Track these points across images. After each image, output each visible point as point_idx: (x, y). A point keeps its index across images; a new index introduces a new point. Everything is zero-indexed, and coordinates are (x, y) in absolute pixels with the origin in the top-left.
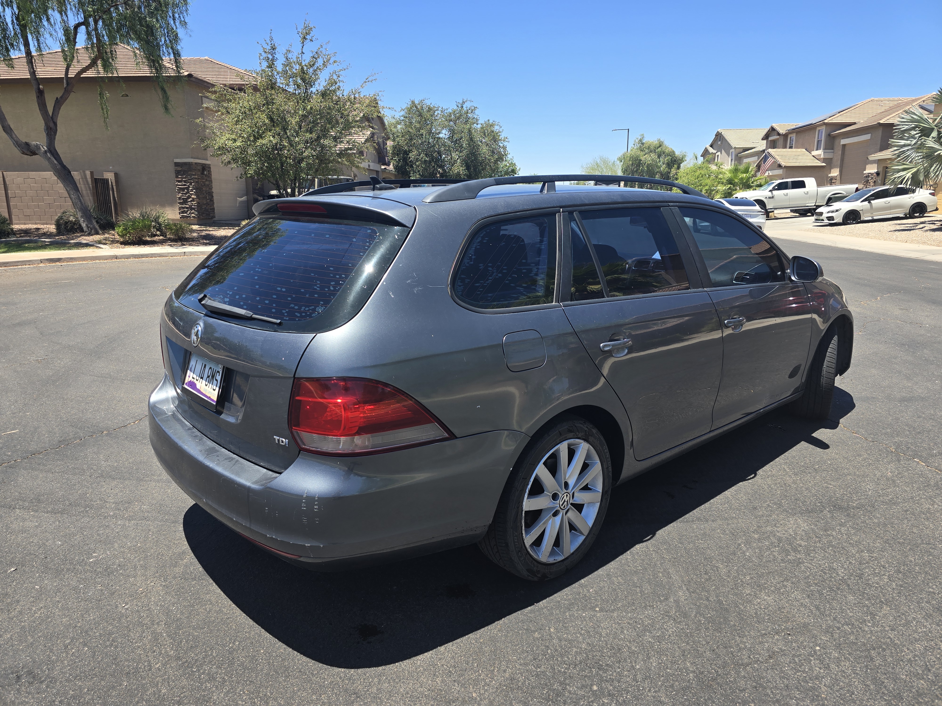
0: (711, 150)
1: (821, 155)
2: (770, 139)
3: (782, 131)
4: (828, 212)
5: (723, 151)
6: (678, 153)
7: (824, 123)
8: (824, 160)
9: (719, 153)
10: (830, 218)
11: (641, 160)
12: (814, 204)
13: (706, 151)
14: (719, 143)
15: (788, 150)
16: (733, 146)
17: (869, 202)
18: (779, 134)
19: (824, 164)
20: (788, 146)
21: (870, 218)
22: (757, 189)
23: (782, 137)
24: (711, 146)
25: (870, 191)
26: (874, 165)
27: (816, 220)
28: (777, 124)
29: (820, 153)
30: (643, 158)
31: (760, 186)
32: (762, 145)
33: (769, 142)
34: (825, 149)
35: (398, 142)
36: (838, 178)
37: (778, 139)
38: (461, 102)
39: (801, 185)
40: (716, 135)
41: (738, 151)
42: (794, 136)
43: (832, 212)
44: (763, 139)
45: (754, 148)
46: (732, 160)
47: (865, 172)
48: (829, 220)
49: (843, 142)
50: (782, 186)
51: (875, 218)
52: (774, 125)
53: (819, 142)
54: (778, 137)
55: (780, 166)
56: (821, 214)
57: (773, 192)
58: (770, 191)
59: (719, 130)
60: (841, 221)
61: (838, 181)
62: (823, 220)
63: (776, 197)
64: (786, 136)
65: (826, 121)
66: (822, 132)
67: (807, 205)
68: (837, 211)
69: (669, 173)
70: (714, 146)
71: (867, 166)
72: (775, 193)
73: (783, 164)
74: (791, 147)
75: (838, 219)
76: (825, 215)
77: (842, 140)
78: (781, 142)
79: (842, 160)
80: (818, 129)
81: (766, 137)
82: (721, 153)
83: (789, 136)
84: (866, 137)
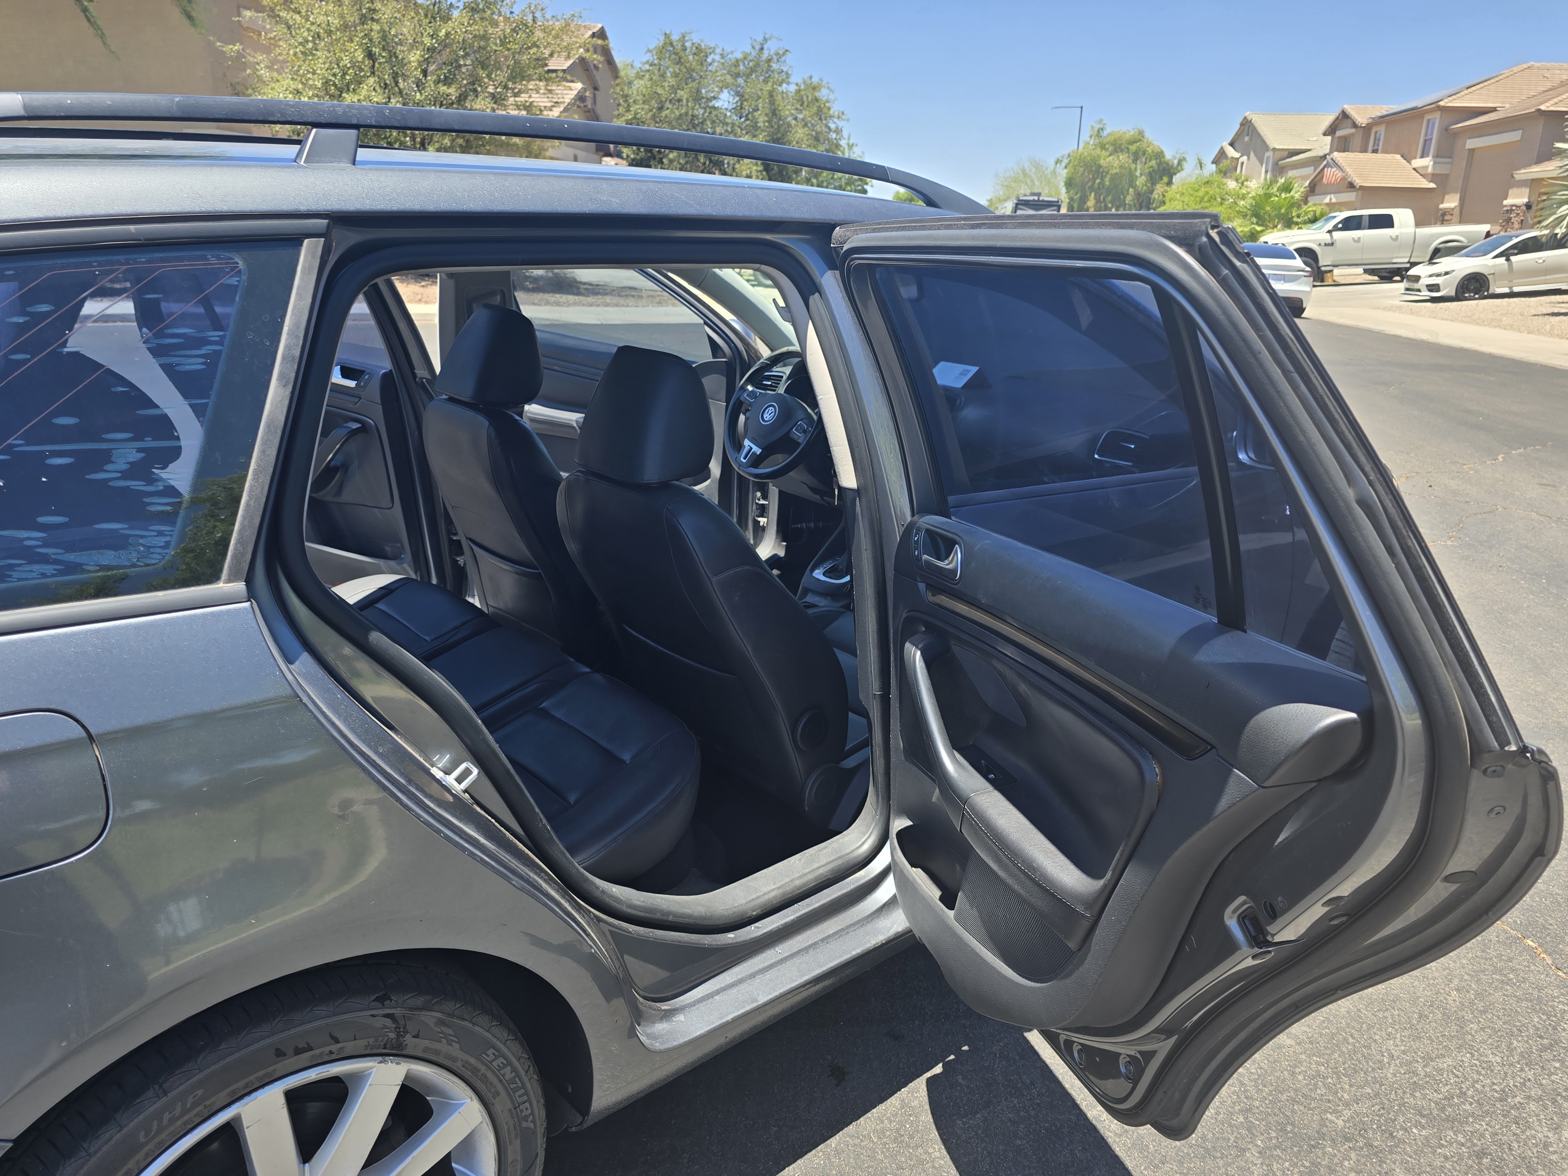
0: (1231, 152)
1: (1427, 167)
2: (1339, 133)
3: (1362, 120)
4: (1431, 276)
5: (1252, 154)
6: (1169, 155)
7: (1439, 107)
8: (1433, 178)
9: (1245, 158)
10: (1432, 288)
11: (1101, 167)
12: (1406, 260)
13: (1222, 153)
14: (1247, 139)
15: (1370, 156)
16: (1271, 147)
17: (1508, 260)
18: (1355, 125)
19: (1432, 185)
20: (1370, 148)
21: (1506, 290)
22: (1303, 226)
23: (1361, 131)
24: (1232, 144)
25: (1510, 238)
26: (1523, 189)
27: (1407, 289)
28: (1353, 106)
29: (1427, 162)
30: (1104, 163)
31: (1311, 221)
32: (1322, 145)
33: (1336, 140)
34: (1436, 156)
35: (636, 114)
36: (1457, 212)
37: (1353, 134)
38: (760, 39)
39: (1386, 222)
40: (1242, 124)
41: (1279, 155)
42: (1381, 129)
43: (1438, 275)
44: (1325, 134)
45: (1309, 150)
46: (1266, 172)
47: (1505, 202)
48: (1430, 291)
49: (1471, 144)
50: (1350, 224)
51: (1516, 289)
52: (1346, 106)
53: (1427, 142)
54: (1353, 130)
55: (1351, 186)
56: (1417, 279)
57: (1334, 233)
58: (1330, 232)
59: (1247, 114)
60: (1453, 294)
61: (1456, 217)
62: (1419, 290)
63: (1337, 244)
64: (1368, 128)
65: (1442, 103)
66: (1434, 124)
67: (1395, 261)
68: (1447, 273)
69: (1152, 192)
70: (1237, 145)
71: (1510, 191)
72: (1337, 235)
73: (1358, 182)
74: (1375, 151)
75: (1448, 290)
76: (1425, 281)
77: (1468, 141)
78: (1357, 141)
79: (1466, 178)
80: (1427, 117)
81: (1331, 131)
82: (1249, 158)
83: (1374, 130)
84: (1514, 136)
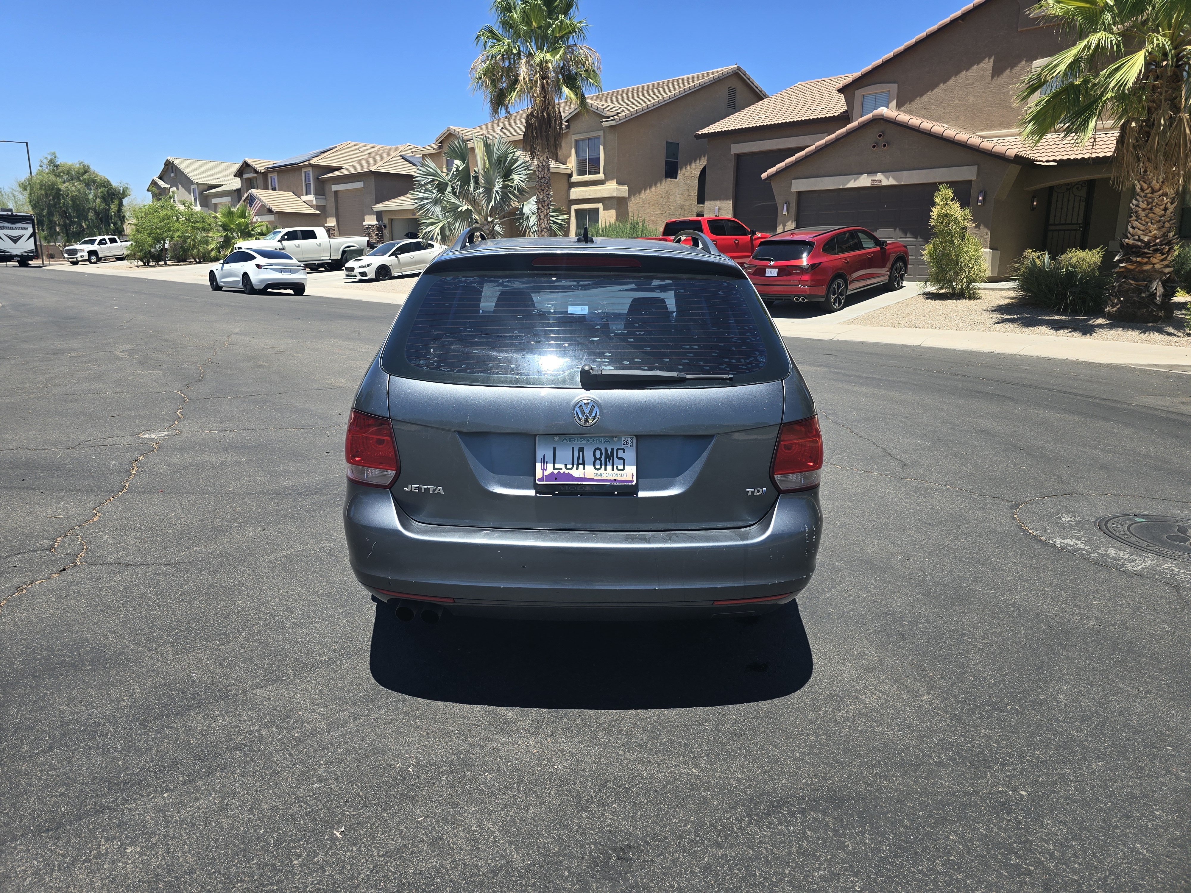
0: (162, 184)
1: (312, 201)
2: (245, 176)
3: (260, 168)
4: (360, 267)
5: (180, 186)
6: (115, 183)
7: (310, 164)
8: (317, 207)
9: (174, 189)
10: (363, 274)
11: (60, 190)
13: (154, 183)
14: (172, 175)
15: (270, 191)
16: (195, 181)
17: (397, 257)
18: (256, 171)
19: (318, 212)
20: (270, 187)
21: (400, 274)
22: (261, 237)
23: (261, 176)
24: (160, 178)
25: (394, 245)
27: (347, 275)
28: (251, 160)
29: (311, 198)
30: (63, 187)
31: (263, 234)
32: (237, 184)
33: (244, 181)
34: (316, 194)
36: (336, 228)
37: (255, 177)
39: (311, 235)
40: (165, 164)
41: (201, 187)
42: (275, 175)
43: (364, 267)
44: (235, 176)
45: (222, 185)
46: (195, 199)
47: (364, 223)
48: (362, 276)
49: (335, 188)
50: (291, 236)
51: (404, 273)
52: (247, 159)
53: (308, 186)
54: (255, 175)
55: (270, 211)
56: (352, 269)
57: (283, 242)
58: (279, 241)
59: (169, 158)
60: (374, 277)
61: (337, 233)
62: (355, 276)
63: (286, 248)
64: (265, 175)
65: (312, 162)
66: (309, 174)
67: (322, 258)
68: (368, 266)
69: (109, 210)
70: (165, 178)
71: (365, 217)
72: (285, 243)
73: (274, 209)
74: (274, 189)
75: (371, 275)
76: (357, 271)
77: (333, 186)
78: (260, 181)
79: (337, 208)
80: (304, 170)
81: (239, 174)
82: (178, 189)
83: (269, 175)
84: (359, 185)
